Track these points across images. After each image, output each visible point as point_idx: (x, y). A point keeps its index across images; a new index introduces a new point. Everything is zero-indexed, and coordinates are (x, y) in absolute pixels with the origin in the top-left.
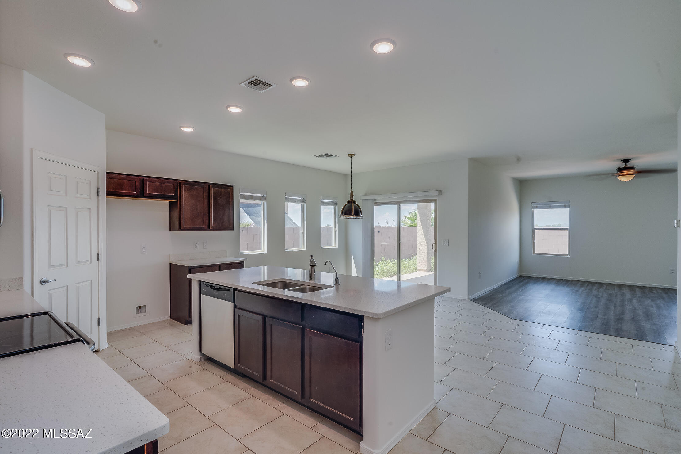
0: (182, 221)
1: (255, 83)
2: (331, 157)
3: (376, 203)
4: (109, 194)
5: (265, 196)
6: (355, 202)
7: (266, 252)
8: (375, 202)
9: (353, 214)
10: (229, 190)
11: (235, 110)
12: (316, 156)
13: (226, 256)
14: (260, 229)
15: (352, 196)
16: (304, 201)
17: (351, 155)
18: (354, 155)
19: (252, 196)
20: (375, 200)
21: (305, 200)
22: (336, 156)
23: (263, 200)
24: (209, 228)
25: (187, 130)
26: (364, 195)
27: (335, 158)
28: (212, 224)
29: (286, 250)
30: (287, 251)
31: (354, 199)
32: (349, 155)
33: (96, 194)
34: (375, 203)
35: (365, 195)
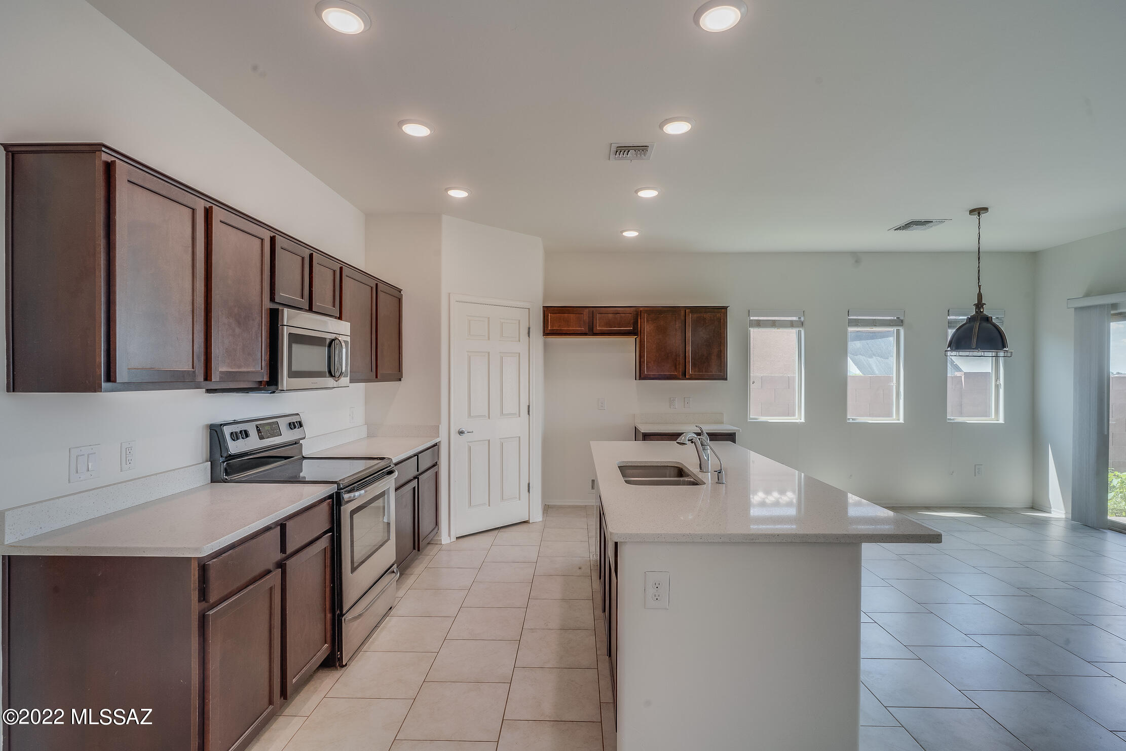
0: (643, 366)
1: (622, 150)
2: (930, 224)
3: (1120, 314)
4: (547, 333)
5: (802, 319)
6: (987, 319)
7: (803, 420)
8: (1113, 313)
9: (974, 346)
10: (718, 315)
11: (648, 194)
12: (895, 230)
13: (722, 423)
14: (794, 378)
15: (979, 305)
16: (899, 322)
17: (978, 211)
18: (986, 209)
19: (774, 321)
20: (1114, 306)
21: (902, 321)
22: (941, 221)
23: (797, 326)
24: (684, 376)
25: (631, 234)
26: (1081, 298)
27: (943, 224)
28: (690, 370)
29: (849, 419)
30: (851, 421)
31: (986, 311)
32: (972, 212)
33: (527, 335)
34: (1113, 315)
35: (1087, 295)
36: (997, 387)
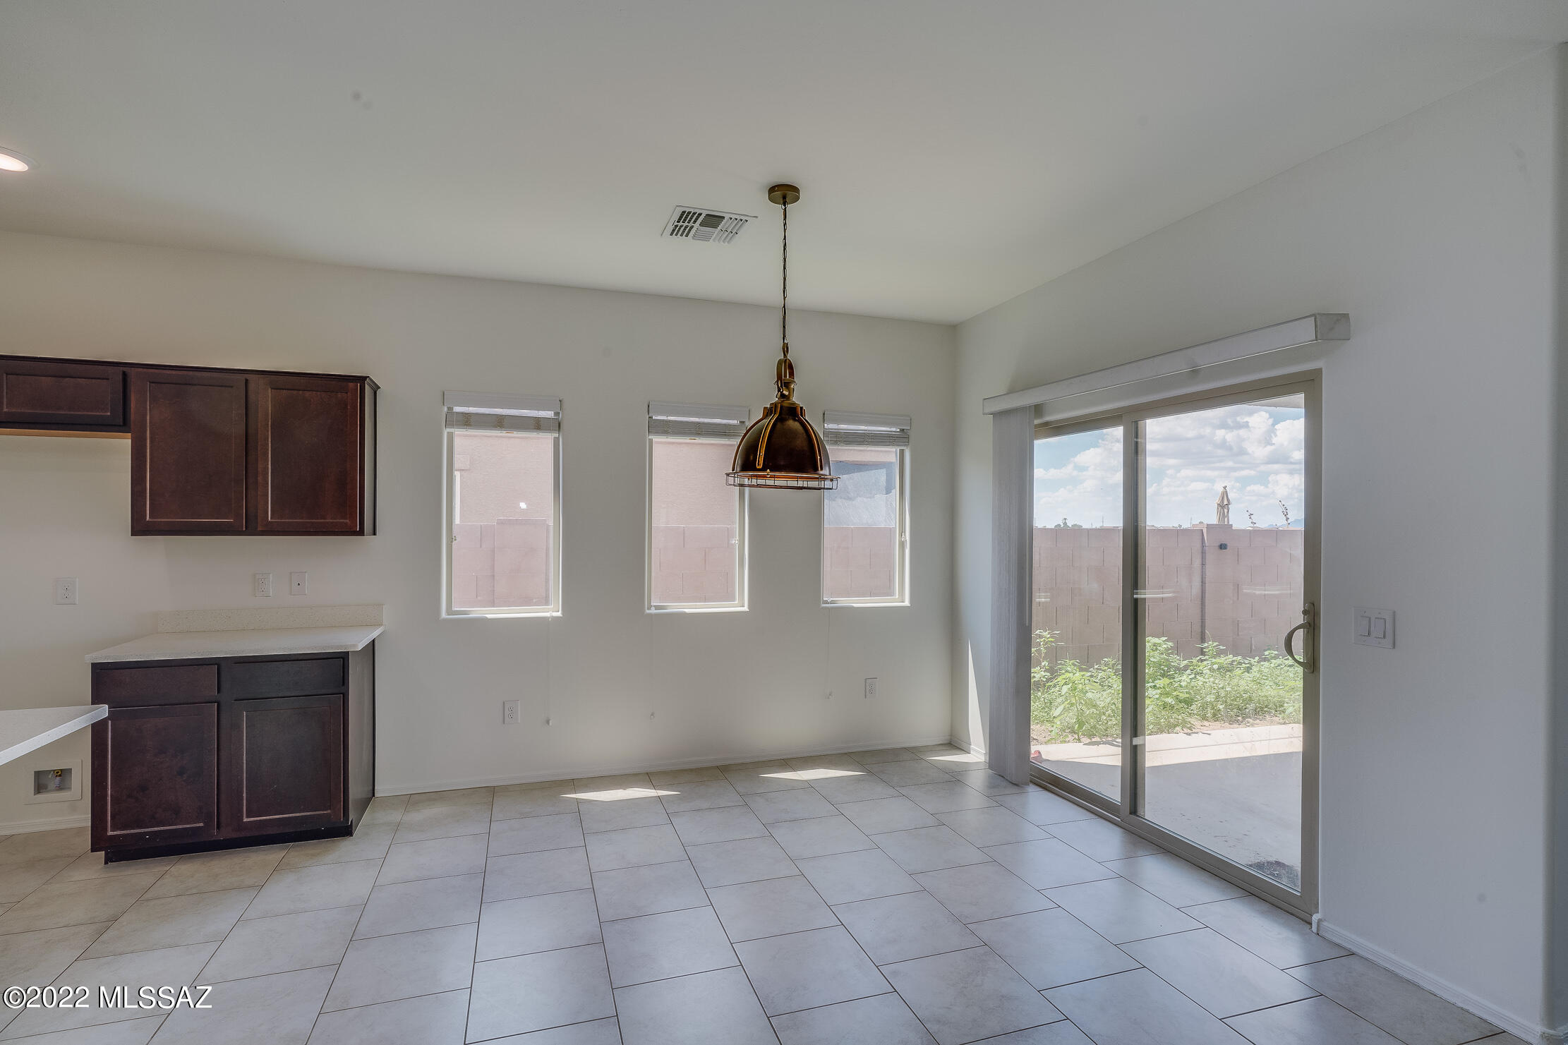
0: (141, 504)
3: (1046, 424)
5: (560, 416)
7: (559, 613)
8: (1037, 422)
17: (782, 193)
19: (501, 418)
20: (1038, 409)
23: (549, 430)
24: (252, 527)
26: (1008, 394)
28: (268, 514)
30: (653, 611)
34: (1036, 426)
35: (1011, 391)
36: (902, 545)
